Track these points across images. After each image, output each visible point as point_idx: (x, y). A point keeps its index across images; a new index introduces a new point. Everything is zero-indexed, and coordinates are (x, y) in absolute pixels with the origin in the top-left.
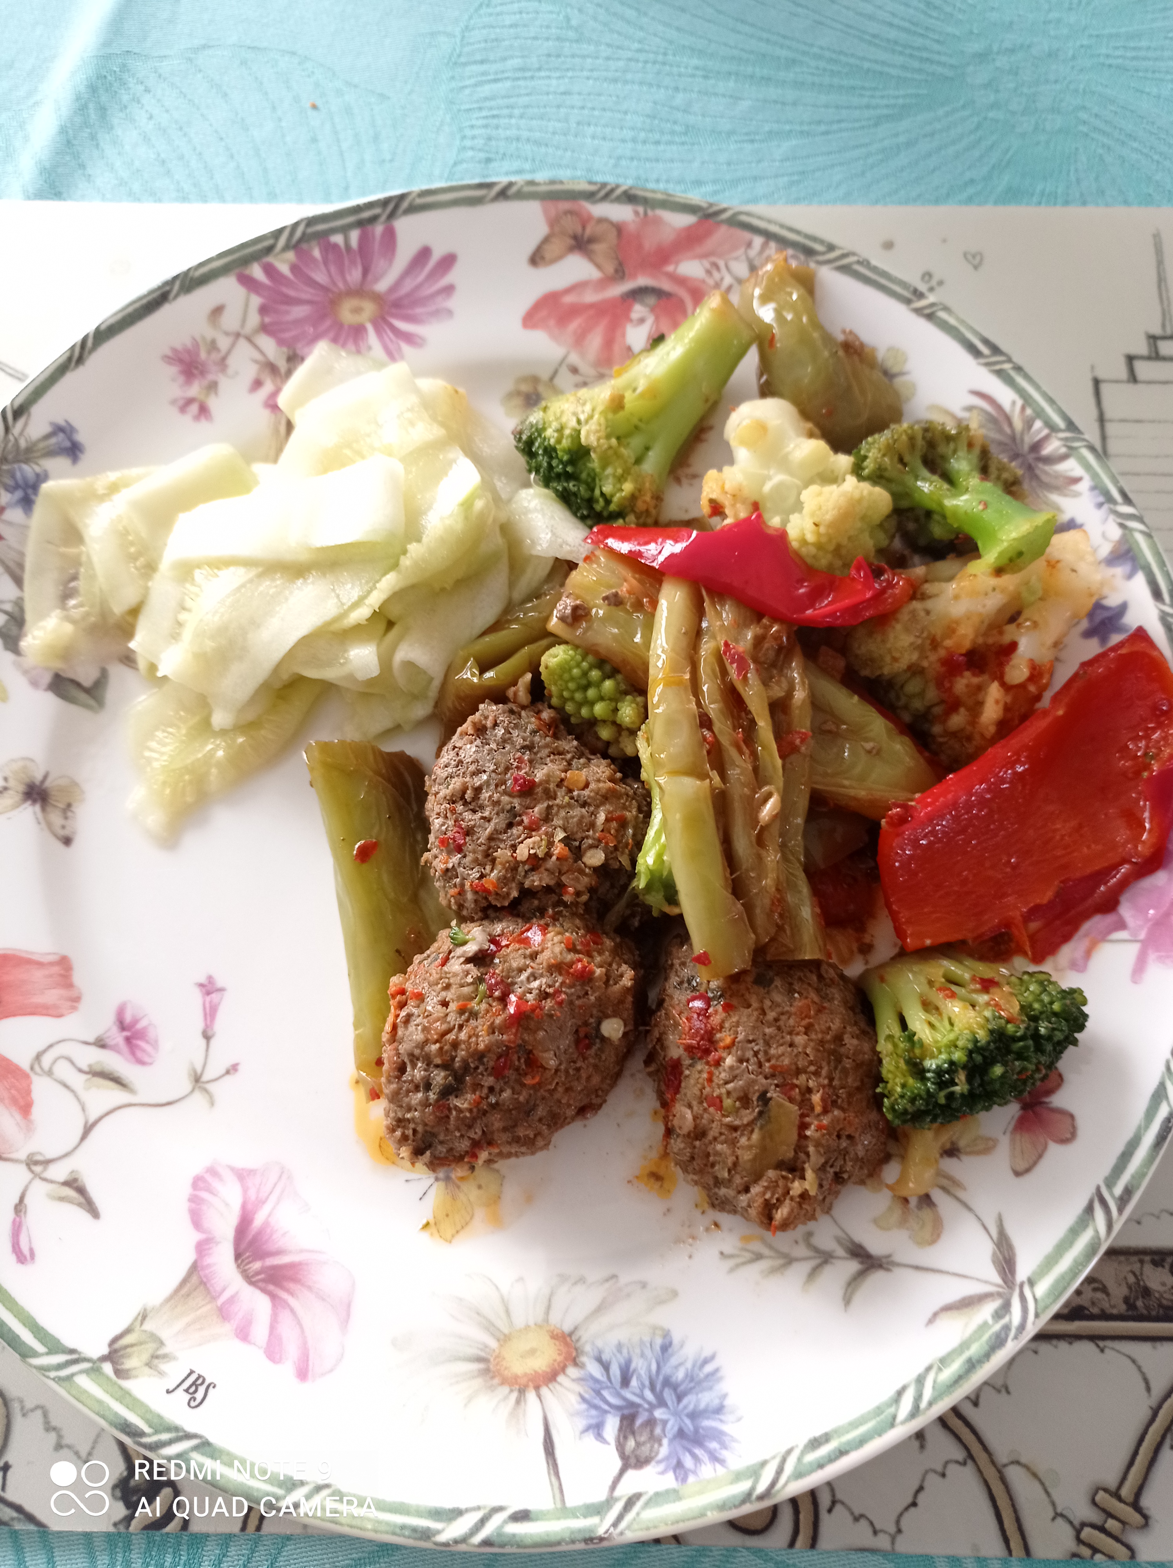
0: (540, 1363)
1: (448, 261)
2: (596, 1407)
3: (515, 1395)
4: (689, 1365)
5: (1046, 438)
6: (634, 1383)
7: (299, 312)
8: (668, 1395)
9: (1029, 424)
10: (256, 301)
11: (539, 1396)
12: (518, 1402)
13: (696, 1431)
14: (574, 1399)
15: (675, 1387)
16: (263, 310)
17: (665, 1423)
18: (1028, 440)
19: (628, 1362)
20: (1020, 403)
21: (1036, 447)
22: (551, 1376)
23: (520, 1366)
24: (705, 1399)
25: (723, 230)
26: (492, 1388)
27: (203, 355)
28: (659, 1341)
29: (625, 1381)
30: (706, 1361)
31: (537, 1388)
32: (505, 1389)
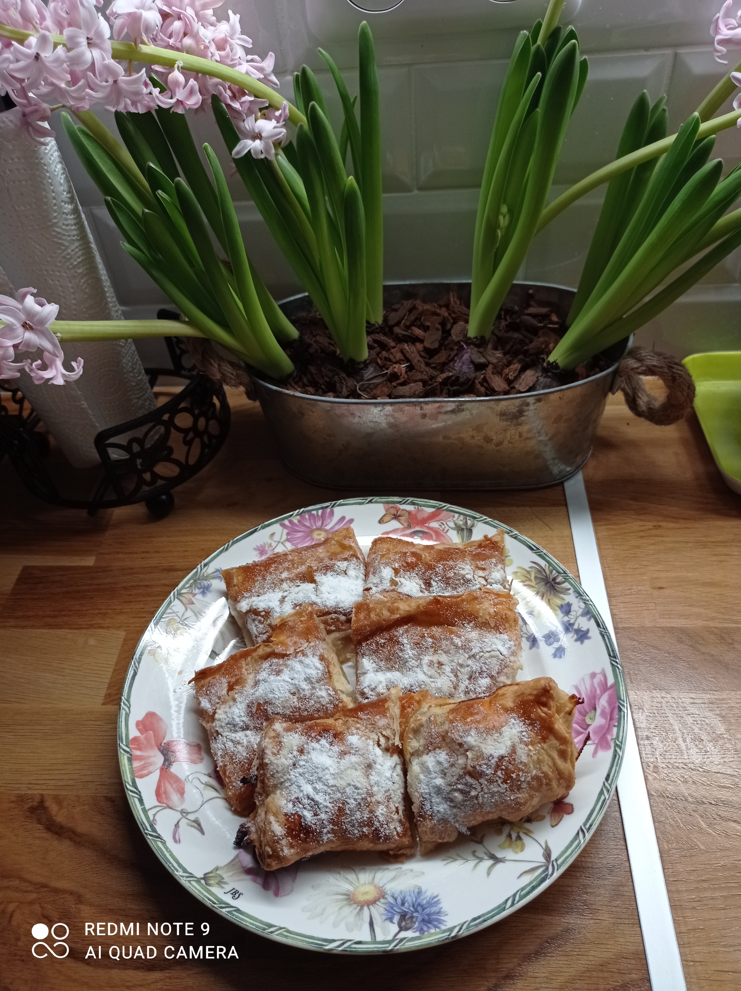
0: (370, 897)
1: (351, 521)
2: (391, 912)
3: (359, 908)
4: (428, 899)
5: (558, 576)
6: (406, 905)
7: (299, 535)
8: (419, 909)
9: (551, 572)
10: (286, 531)
11: (369, 908)
12: (360, 910)
13: (429, 919)
14: (382, 910)
15: (422, 906)
16: (288, 534)
17: (417, 917)
18: (551, 578)
19: (405, 897)
20: (547, 565)
21: (554, 579)
22: (374, 902)
23: (362, 898)
24: (434, 909)
25: (445, 512)
26: (350, 905)
27: (267, 548)
28: (417, 890)
29: (403, 904)
30: (435, 897)
31: (368, 906)
32: (356, 906)
